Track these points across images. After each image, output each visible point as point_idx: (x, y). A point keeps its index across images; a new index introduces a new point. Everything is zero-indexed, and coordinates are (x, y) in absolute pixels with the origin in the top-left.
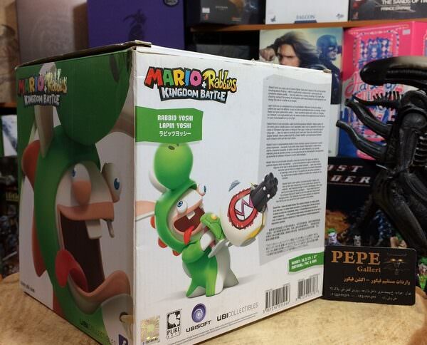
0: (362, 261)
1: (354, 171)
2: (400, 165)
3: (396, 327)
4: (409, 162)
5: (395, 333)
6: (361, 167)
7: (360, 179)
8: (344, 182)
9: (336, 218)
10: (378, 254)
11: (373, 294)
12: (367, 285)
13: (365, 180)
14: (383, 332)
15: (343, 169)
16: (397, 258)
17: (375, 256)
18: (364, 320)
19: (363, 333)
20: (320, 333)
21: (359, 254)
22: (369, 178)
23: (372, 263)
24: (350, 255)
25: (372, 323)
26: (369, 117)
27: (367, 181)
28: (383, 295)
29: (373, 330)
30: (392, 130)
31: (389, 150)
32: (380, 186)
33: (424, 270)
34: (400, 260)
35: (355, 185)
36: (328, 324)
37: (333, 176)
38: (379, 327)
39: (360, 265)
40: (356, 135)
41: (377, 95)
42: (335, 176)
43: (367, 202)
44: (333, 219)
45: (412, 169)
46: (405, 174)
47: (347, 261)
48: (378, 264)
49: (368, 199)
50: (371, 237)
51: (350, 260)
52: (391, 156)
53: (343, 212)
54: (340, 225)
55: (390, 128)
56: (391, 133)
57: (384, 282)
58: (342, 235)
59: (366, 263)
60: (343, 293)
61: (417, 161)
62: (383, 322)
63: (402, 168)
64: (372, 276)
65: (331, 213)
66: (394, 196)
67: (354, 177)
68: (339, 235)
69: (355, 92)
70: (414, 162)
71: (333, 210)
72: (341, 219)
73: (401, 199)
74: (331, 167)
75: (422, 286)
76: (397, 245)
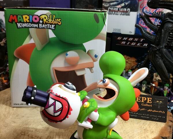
1: (141, 41)
2: (161, 45)
4: (165, 44)
6: (144, 39)
7: (143, 45)
8: (137, 46)
9: (132, 60)
15: (137, 40)
22: (147, 44)
23: (148, 102)
24: (139, 98)
26: (150, 23)
27: (146, 46)
31: (157, 38)
32: (151, 53)
33: (166, 89)
34: (161, 102)
35: (141, 47)
37: (132, 43)
40: (143, 31)
41: (154, 13)
42: (133, 43)
44: (131, 60)
45: (165, 47)
46: (163, 49)
52: (157, 40)
53: (135, 57)
54: (134, 63)
56: (158, 30)
57: (153, 111)
58: (134, 67)
61: (168, 43)
63: (161, 47)
66: (157, 57)
67: (141, 43)
68: (133, 67)
69: (144, 7)
70: (167, 44)
71: (131, 57)
72: (134, 61)
73: (160, 59)
74: (132, 39)
75: (165, 95)
76: (156, 76)
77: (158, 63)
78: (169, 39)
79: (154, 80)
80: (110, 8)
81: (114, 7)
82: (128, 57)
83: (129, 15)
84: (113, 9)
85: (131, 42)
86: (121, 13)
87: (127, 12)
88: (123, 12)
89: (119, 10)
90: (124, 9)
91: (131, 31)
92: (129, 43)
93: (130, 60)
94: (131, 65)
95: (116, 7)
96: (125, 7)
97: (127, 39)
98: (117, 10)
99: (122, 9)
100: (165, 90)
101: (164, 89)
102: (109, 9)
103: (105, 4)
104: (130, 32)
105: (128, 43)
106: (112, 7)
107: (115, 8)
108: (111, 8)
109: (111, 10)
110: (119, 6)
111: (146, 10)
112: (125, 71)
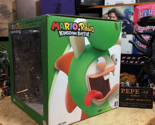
0: (132, 92)
1: (139, 59)
2: (153, 57)
3: (144, 117)
5: (143, 119)
6: (141, 58)
8: (134, 64)
9: (132, 77)
10: (139, 90)
11: (137, 105)
12: (134, 101)
13: (142, 62)
14: (138, 119)
15: (134, 58)
16: (146, 91)
17: (137, 91)
18: (132, 114)
19: (131, 119)
20: (114, 119)
21: (131, 90)
23: (136, 93)
24: (128, 90)
25: (135, 115)
27: (143, 63)
28: (141, 105)
29: (135, 118)
30: (150, 43)
31: (149, 51)
34: (147, 92)
35: (139, 64)
36: (118, 115)
37: (130, 61)
38: (137, 117)
39: (131, 94)
40: (136, 45)
42: (131, 61)
43: (141, 71)
44: (131, 77)
47: (127, 92)
48: (139, 93)
49: (141, 69)
50: (145, 84)
51: (128, 92)
52: (149, 53)
55: (149, 43)
56: (149, 44)
57: (141, 100)
59: (134, 93)
60: (126, 104)
62: (139, 115)
63: (153, 58)
64: (136, 98)
65: (130, 75)
66: (151, 68)
67: (139, 61)
68: (133, 83)
69: (138, 30)
71: (130, 74)
72: (134, 77)
74: (130, 58)
77: (153, 73)
82: (128, 74)
85: (130, 60)
91: (129, 51)
92: (127, 61)
94: (132, 81)
97: (125, 58)
112: (123, 82)
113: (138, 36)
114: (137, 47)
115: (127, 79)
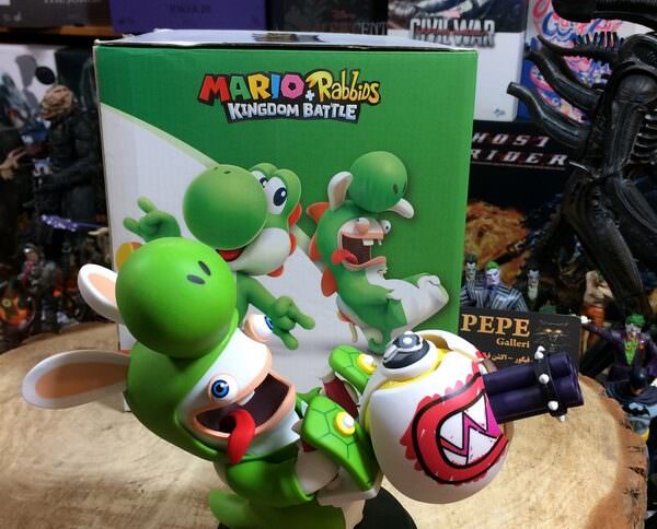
1: (542, 145)
2: (608, 165)
4: (623, 160)
7: (550, 159)
8: (524, 164)
9: (508, 220)
13: (558, 160)
15: (524, 142)
22: (564, 157)
26: (564, 79)
27: (561, 162)
30: (600, 100)
31: (593, 136)
32: (573, 194)
33: (634, 334)
35: (542, 167)
37: (505, 153)
40: (539, 108)
42: (510, 153)
44: (503, 221)
45: (627, 170)
46: (616, 179)
49: (554, 211)
50: (562, 250)
52: (595, 146)
53: (520, 209)
54: (514, 231)
56: (598, 106)
58: (516, 246)
61: (637, 155)
65: (500, 212)
66: (596, 210)
67: (541, 155)
68: (512, 245)
69: (549, 12)
70: (633, 157)
71: (503, 207)
72: (516, 221)
73: (608, 216)
74: (505, 138)
75: (630, 356)
76: (597, 285)
77: (602, 232)
78: (640, 140)
79: (587, 299)
80: (418, 21)
81: (432, 15)
82: (491, 208)
83: (490, 45)
84: (429, 26)
85: (504, 149)
86: (459, 38)
87: (482, 33)
88: (469, 33)
89: (451, 27)
90: (472, 21)
91: (501, 109)
92: (494, 153)
93: (500, 219)
94: (506, 239)
95: (439, 18)
96: (476, 13)
97: (485, 140)
98: (446, 27)
99: (464, 22)
100: (628, 340)
101: (625, 335)
102: (412, 26)
103: (397, 5)
104: (497, 110)
105: (489, 153)
106: (427, 14)
107: (435, 22)
108: (421, 18)
109: (423, 26)
110: (453, 13)
111: (556, 24)
112: (474, 264)
113: (551, 67)
114: (543, 114)
115: (490, 228)
